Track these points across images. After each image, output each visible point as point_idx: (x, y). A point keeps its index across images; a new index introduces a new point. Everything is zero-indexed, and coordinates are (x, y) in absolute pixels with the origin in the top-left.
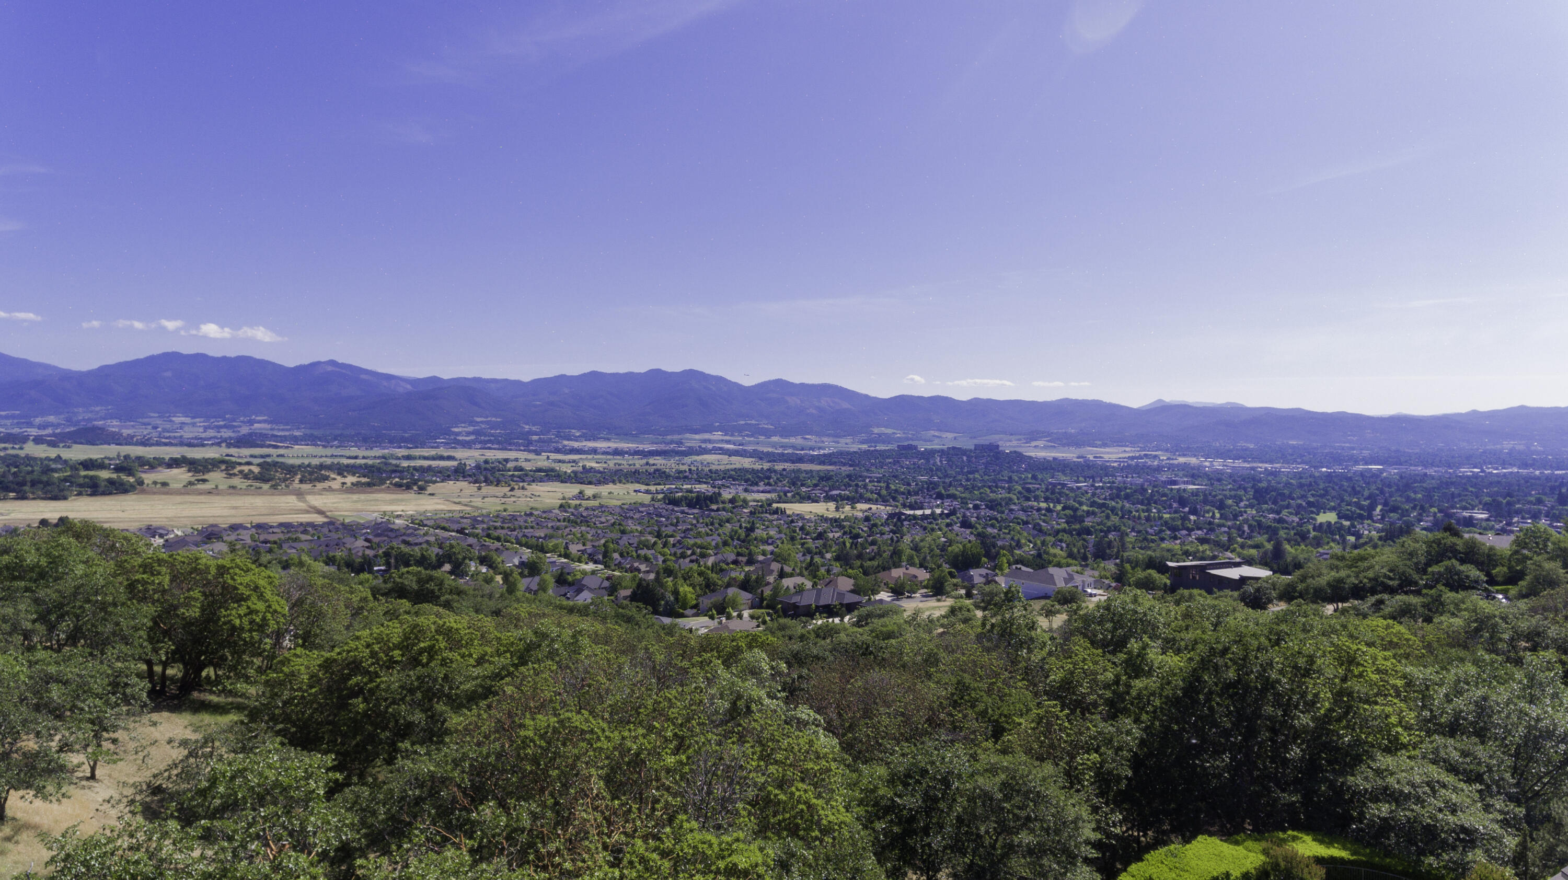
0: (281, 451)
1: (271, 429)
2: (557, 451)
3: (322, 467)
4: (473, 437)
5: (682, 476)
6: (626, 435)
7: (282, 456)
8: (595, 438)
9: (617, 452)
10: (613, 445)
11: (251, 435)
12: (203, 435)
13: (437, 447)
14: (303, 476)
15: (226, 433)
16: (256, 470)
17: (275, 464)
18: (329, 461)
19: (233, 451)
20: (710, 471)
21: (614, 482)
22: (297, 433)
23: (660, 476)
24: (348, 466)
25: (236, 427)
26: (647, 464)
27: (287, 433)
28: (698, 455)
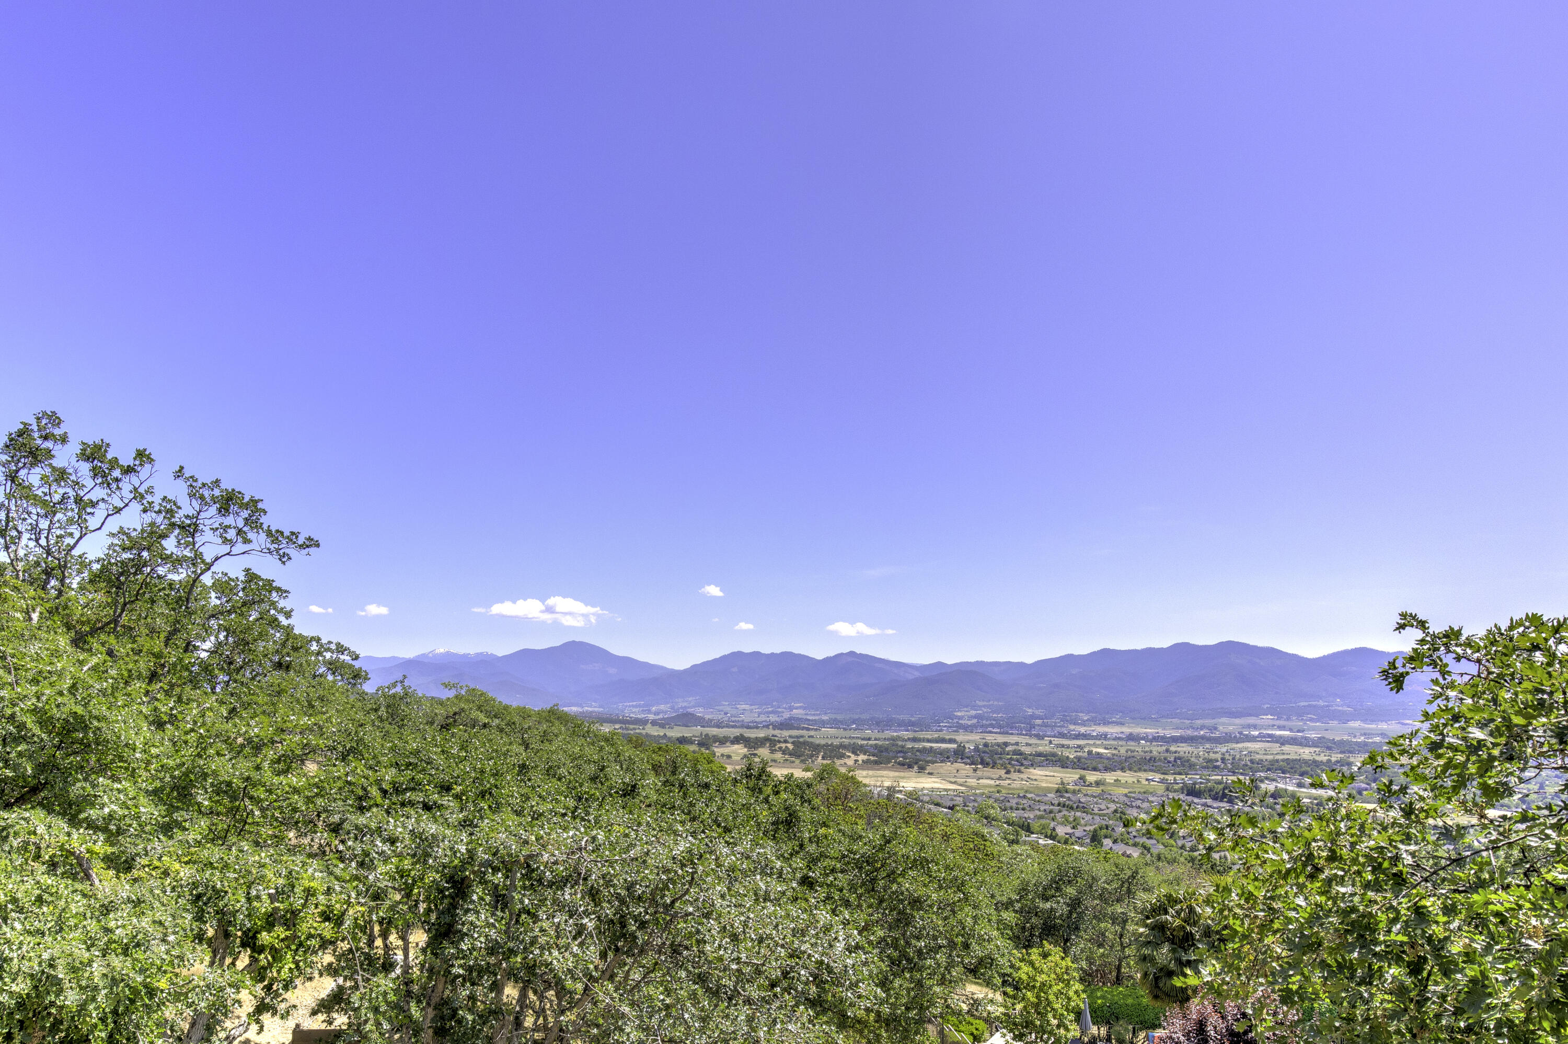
0: (812, 733)
1: (807, 714)
2: (1062, 735)
3: (842, 746)
4: (975, 721)
5: (1211, 765)
6: (1144, 719)
7: (812, 737)
8: (1106, 723)
9: (1131, 737)
10: (1127, 730)
11: (790, 719)
12: (758, 720)
13: (941, 731)
14: (825, 753)
15: (773, 718)
16: (790, 746)
17: (805, 743)
18: (846, 741)
19: (777, 732)
20: (1252, 761)
21: (1123, 770)
22: (825, 718)
23: (1183, 764)
24: (862, 746)
25: (780, 712)
26: (1167, 751)
27: (817, 718)
28: (1237, 743)
